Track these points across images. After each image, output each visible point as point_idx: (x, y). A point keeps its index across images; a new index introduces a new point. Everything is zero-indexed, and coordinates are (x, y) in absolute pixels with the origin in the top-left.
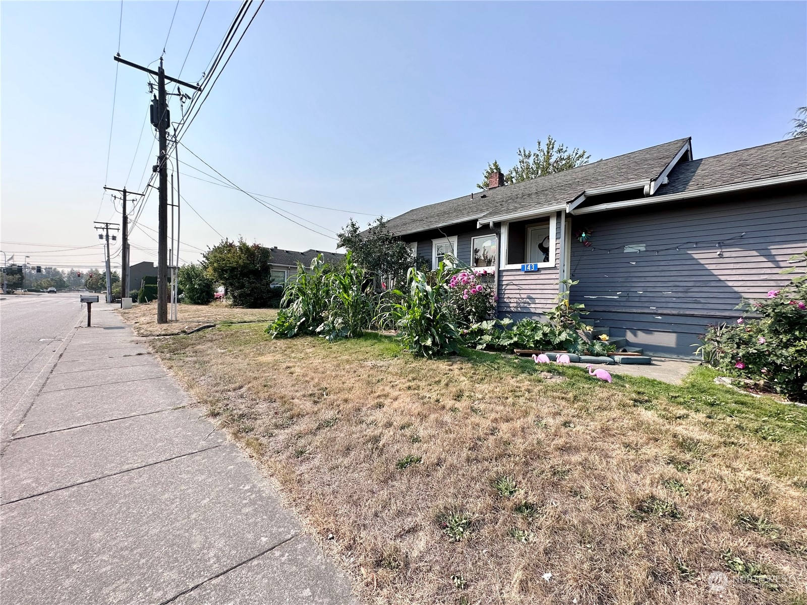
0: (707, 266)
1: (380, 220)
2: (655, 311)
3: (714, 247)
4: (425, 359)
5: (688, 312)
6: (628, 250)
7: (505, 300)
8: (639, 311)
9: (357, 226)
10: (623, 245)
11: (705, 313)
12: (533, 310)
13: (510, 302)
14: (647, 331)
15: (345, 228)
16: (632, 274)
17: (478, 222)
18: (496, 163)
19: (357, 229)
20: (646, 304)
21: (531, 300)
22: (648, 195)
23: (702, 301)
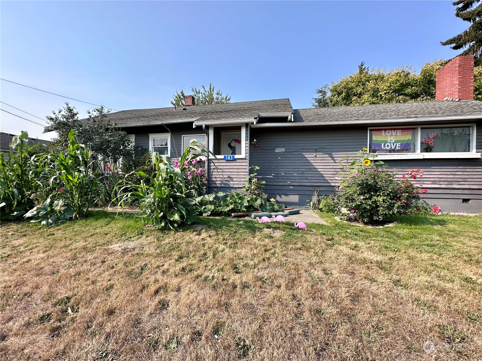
0: (310, 161)
1: (100, 111)
2: (290, 184)
3: (313, 152)
4: (173, 232)
5: (304, 184)
6: (277, 151)
7: (213, 179)
8: (283, 184)
9: (75, 111)
10: (275, 148)
11: (310, 184)
12: (231, 186)
13: (217, 181)
14: (286, 195)
15: (57, 112)
16: (279, 164)
17: (194, 124)
18: (182, 92)
19: (76, 114)
20: (286, 181)
21: (230, 179)
22: (291, 121)
23: (309, 178)
